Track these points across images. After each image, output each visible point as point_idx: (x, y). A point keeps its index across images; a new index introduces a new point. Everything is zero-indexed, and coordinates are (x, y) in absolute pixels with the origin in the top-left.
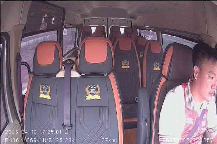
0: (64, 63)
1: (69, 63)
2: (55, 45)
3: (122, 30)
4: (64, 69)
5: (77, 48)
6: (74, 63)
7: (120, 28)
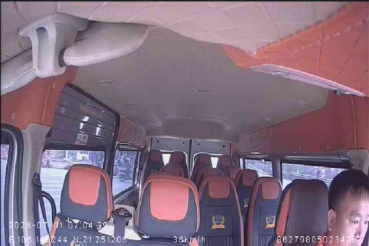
0: (115, 213)
1: (123, 214)
2: (101, 175)
3: (215, 162)
4: (114, 222)
5: (136, 188)
6: (130, 216)
7: (211, 158)
